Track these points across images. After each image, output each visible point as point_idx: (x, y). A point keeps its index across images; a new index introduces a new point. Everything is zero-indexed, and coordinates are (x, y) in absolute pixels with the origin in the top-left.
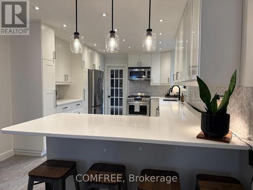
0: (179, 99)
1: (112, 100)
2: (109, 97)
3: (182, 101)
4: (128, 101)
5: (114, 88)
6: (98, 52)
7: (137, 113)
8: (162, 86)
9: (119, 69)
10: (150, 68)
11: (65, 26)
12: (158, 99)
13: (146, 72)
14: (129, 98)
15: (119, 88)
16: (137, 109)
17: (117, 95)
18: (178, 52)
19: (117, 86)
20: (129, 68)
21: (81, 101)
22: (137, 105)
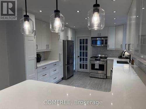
0: (130, 62)
1: (81, 59)
2: (79, 57)
3: (133, 64)
4: (90, 61)
5: (82, 51)
6: (71, 28)
7: (97, 69)
8: (116, 51)
9: (85, 38)
10: (107, 37)
11: (41, 11)
12: (113, 60)
13: (104, 40)
14: (91, 59)
15: (85, 51)
16: (97, 67)
17: (83, 56)
18: (130, 25)
19: (83, 50)
20: (92, 38)
21: (58, 62)
22: (97, 63)
